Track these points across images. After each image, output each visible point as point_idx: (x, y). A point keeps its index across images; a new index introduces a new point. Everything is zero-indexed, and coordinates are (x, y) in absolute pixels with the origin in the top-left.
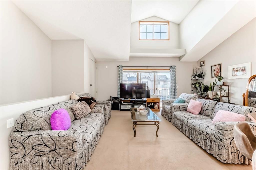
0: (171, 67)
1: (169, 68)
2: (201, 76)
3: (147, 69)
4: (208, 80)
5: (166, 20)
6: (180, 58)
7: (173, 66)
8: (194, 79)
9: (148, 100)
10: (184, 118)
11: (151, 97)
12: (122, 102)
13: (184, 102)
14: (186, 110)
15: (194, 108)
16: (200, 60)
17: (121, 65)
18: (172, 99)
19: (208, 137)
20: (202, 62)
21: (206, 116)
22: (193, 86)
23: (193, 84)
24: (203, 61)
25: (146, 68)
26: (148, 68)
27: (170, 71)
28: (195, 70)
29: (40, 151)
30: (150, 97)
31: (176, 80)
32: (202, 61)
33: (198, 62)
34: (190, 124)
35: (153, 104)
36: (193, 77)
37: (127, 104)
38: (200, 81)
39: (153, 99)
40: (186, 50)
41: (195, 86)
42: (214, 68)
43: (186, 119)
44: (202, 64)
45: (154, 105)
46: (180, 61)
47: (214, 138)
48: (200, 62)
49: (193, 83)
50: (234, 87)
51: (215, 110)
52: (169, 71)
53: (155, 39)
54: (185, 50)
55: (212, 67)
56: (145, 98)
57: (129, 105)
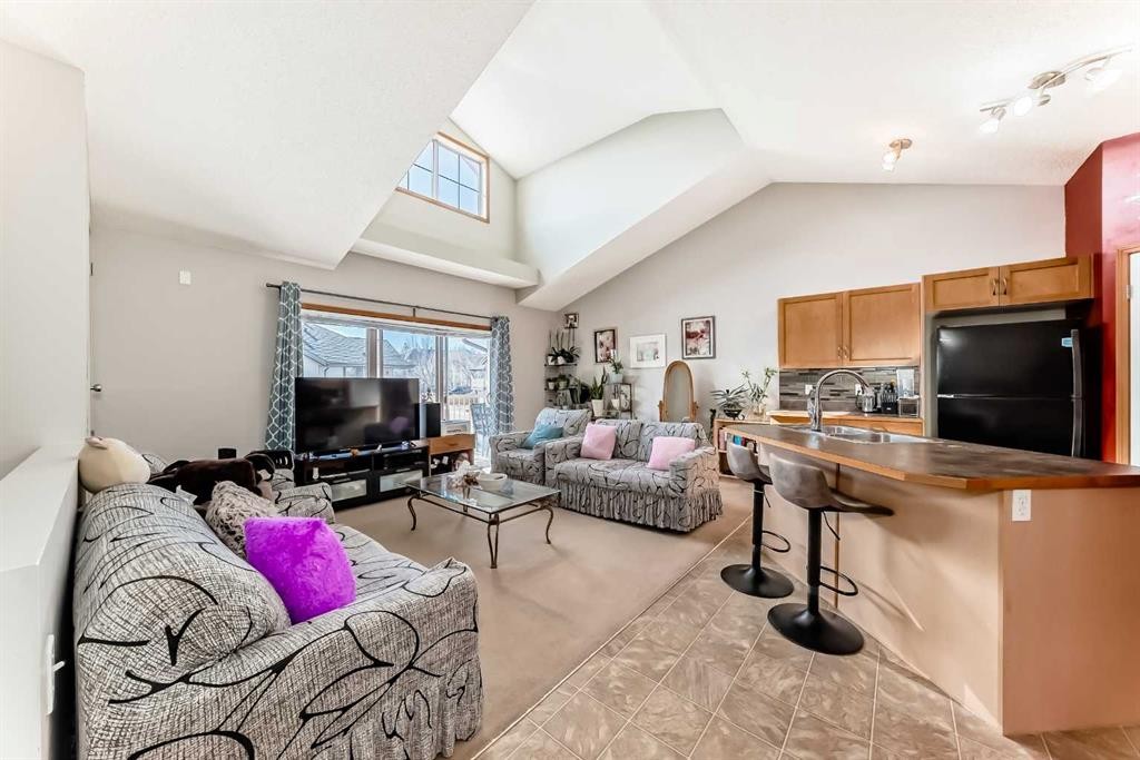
0: (496, 320)
1: (486, 323)
2: (570, 357)
3: (413, 316)
4: (588, 370)
5: (479, 147)
6: (518, 293)
7: (502, 318)
8: (553, 364)
9: (435, 446)
10: (592, 473)
11: (444, 433)
12: (316, 470)
13: (561, 436)
14: (578, 455)
15: (601, 444)
16: (566, 307)
17: (295, 285)
18: (501, 433)
19: (660, 495)
20: (572, 317)
21: (626, 458)
22: (551, 385)
23: (549, 380)
24: (575, 314)
25: (408, 312)
26: (420, 314)
27: (494, 335)
28: (554, 337)
29: (345, 710)
30: (438, 434)
31: (510, 368)
32: (570, 312)
33: (558, 312)
34: (614, 481)
35: (445, 460)
36: (550, 358)
37: (343, 477)
38: (565, 371)
39: (450, 440)
40: (542, 273)
41: (556, 388)
42: (601, 338)
43: (600, 474)
44: (570, 319)
45: (449, 460)
46: (520, 303)
47: (671, 493)
48: (567, 316)
49: (552, 377)
50: (640, 386)
51: (645, 440)
52: (489, 333)
53: (440, 200)
54: (539, 272)
55: (596, 333)
56: (417, 438)
57: (354, 478)
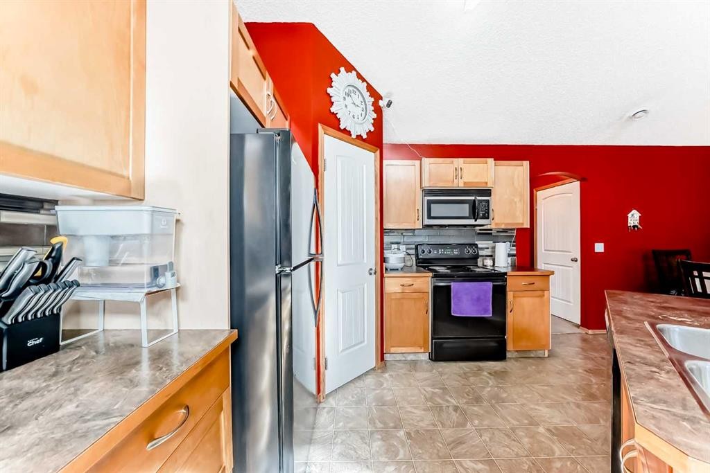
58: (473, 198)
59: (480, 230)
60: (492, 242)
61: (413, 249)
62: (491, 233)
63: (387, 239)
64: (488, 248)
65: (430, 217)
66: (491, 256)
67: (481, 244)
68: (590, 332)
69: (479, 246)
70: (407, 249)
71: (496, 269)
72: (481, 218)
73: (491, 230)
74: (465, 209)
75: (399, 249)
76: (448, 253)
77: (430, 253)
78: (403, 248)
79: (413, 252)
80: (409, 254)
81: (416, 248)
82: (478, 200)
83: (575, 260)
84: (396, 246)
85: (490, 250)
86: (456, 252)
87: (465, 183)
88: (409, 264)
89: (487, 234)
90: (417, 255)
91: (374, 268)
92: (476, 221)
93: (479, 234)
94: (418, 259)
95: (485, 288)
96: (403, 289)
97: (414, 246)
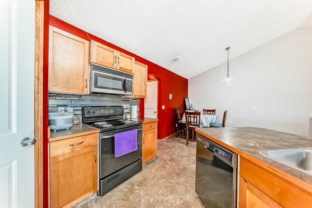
58: (124, 78)
59: (124, 98)
60: (129, 105)
61: (80, 110)
62: (129, 101)
63: (52, 102)
64: (127, 108)
65: (96, 86)
66: (129, 113)
67: (125, 106)
68: (161, 140)
69: (124, 107)
70: (74, 110)
71: (132, 120)
72: (128, 91)
73: (129, 98)
74: (120, 84)
75: (66, 111)
76: (107, 112)
77: (94, 112)
78: (70, 109)
79: (80, 112)
80: (76, 115)
81: (83, 110)
82: (128, 80)
83: (155, 112)
84: (63, 108)
85: (128, 109)
86: (112, 112)
87: (120, 68)
88: (76, 122)
89: (127, 100)
90: (83, 115)
91: (32, 137)
92: (125, 92)
93: (123, 100)
94: (85, 117)
95: (133, 133)
96: (72, 149)
97: (80, 108)
